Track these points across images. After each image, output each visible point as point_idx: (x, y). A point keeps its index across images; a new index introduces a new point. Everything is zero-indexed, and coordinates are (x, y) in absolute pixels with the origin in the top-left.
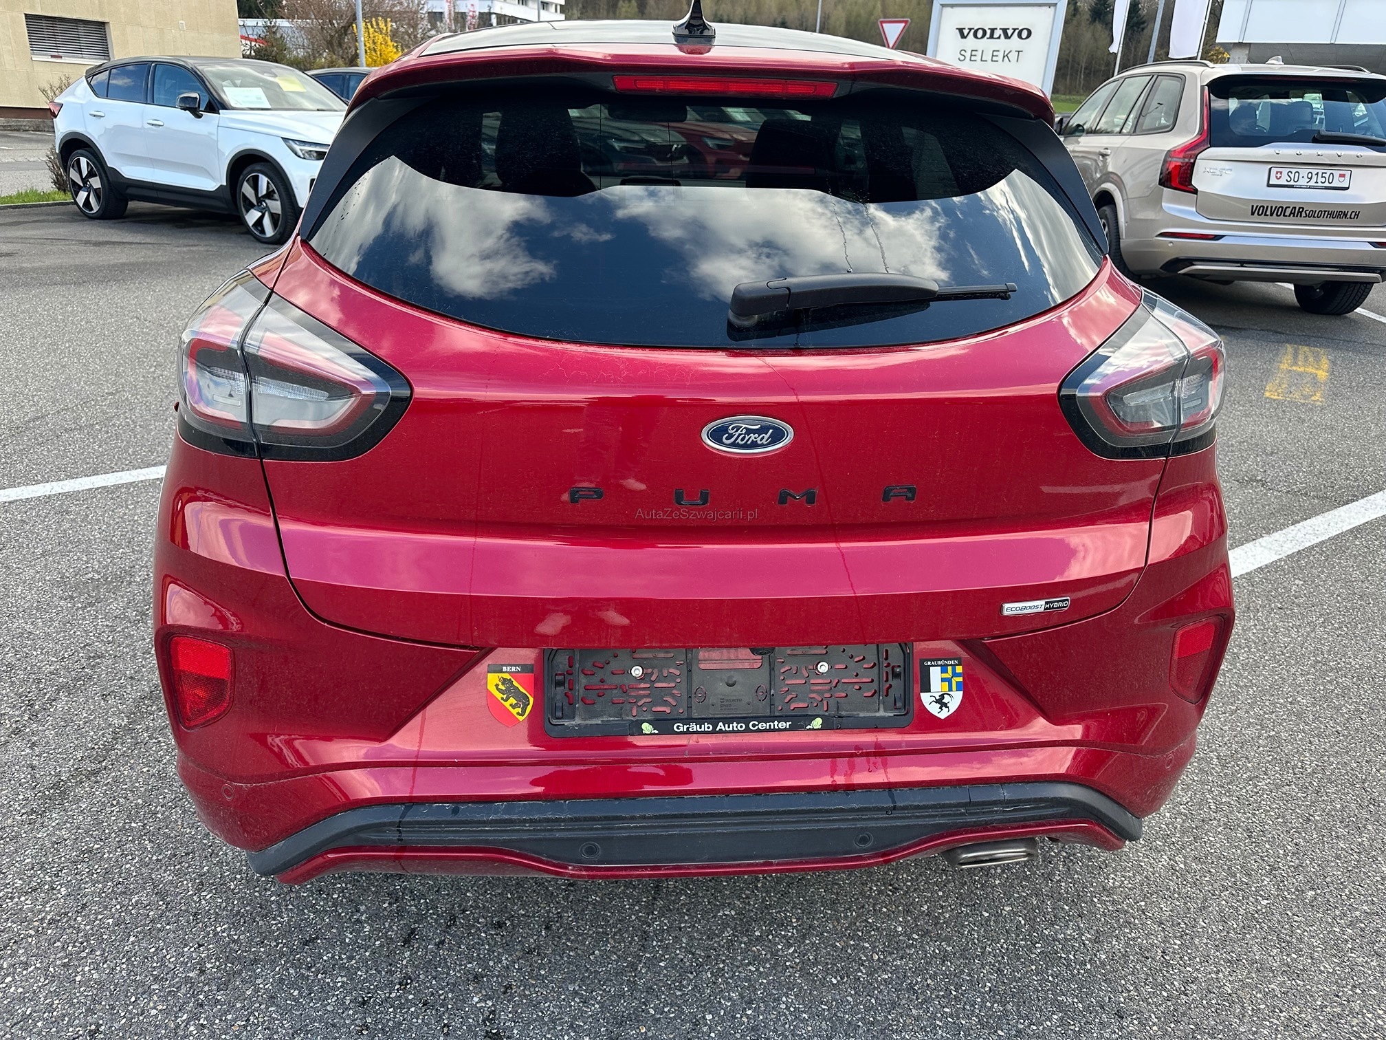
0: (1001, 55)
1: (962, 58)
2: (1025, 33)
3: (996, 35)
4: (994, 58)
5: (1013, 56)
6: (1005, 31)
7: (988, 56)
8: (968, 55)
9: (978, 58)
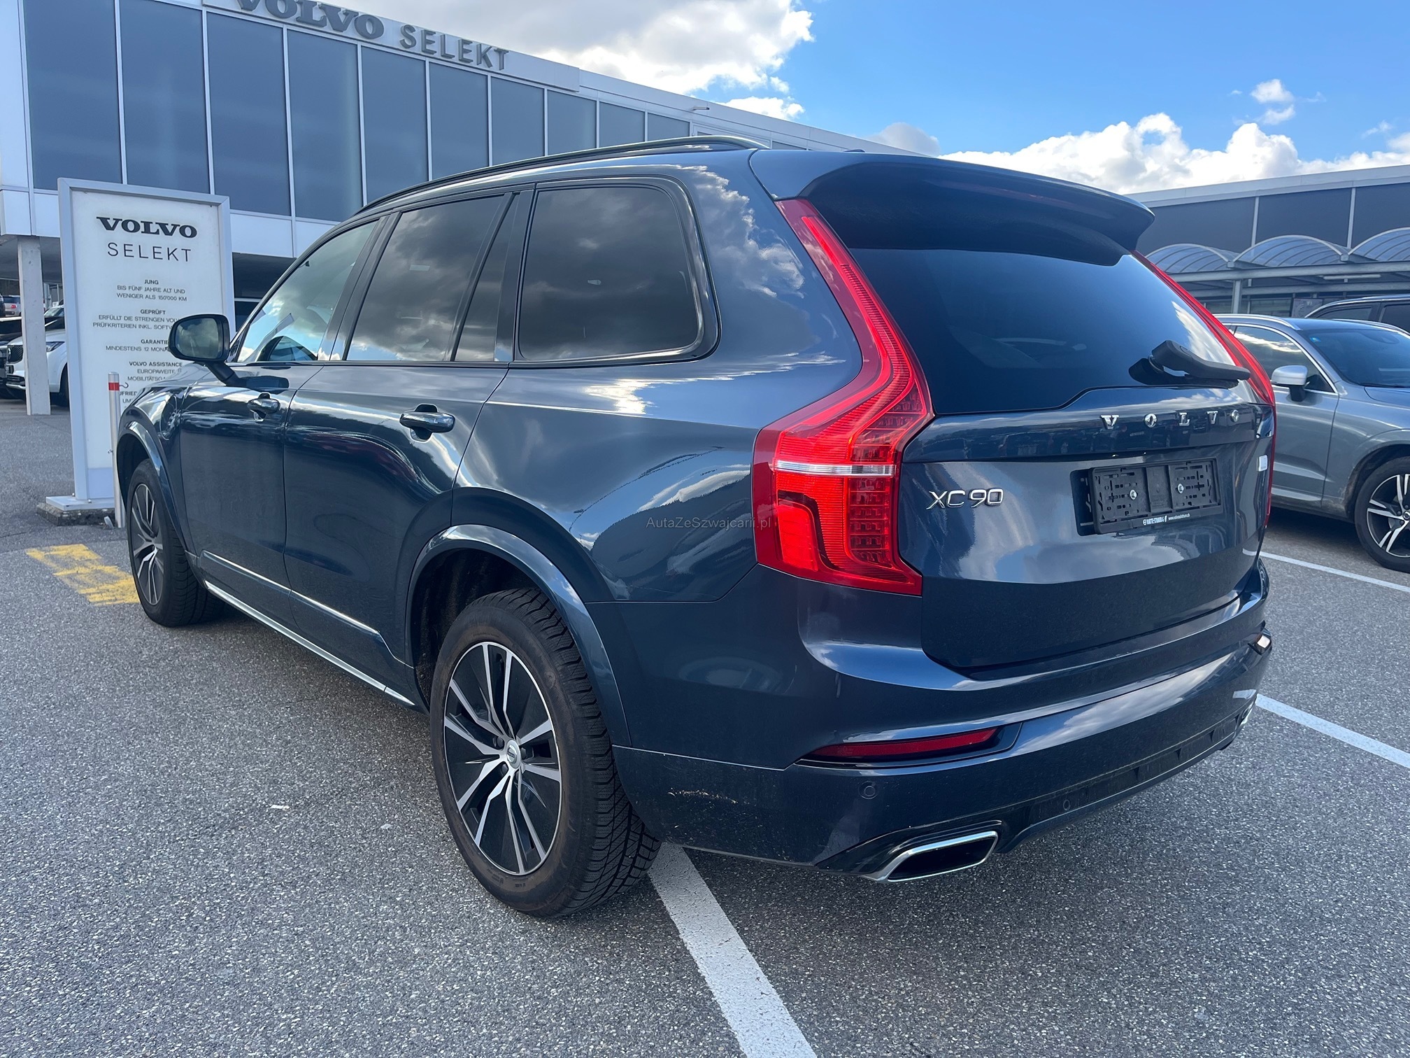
1: (113, 252)
7: (148, 252)
8: (120, 249)
9: (135, 253)
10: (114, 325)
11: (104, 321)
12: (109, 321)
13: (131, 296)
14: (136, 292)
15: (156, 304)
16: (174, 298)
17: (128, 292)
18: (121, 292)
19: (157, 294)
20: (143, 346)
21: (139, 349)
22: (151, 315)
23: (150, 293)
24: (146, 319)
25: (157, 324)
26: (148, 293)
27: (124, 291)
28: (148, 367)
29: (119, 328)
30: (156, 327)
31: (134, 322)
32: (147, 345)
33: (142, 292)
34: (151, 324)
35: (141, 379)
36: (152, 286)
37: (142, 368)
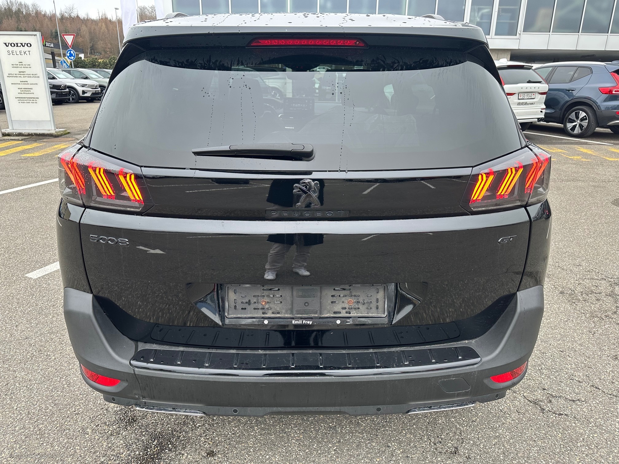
1: (9, 54)
3: (19, 46)
4: (21, 54)
5: (27, 53)
6: (22, 44)
7: (18, 53)
8: (11, 52)
9: (15, 53)
10: (12, 77)
11: (10, 75)
12: (11, 75)
13: (15, 67)
14: (17, 66)
15: (22, 70)
16: (27, 67)
17: (15, 66)
18: (13, 66)
19: (22, 66)
20: (21, 83)
21: (20, 84)
22: (22, 73)
23: (21, 66)
24: (20, 74)
25: (24, 76)
26: (20, 66)
27: (14, 66)
28: (23, 90)
29: (14, 78)
30: (24, 77)
31: (17, 76)
32: (22, 83)
33: (18, 66)
34: (22, 76)
35: (21, 93)
36: (21, 64)
37: (21, 90)
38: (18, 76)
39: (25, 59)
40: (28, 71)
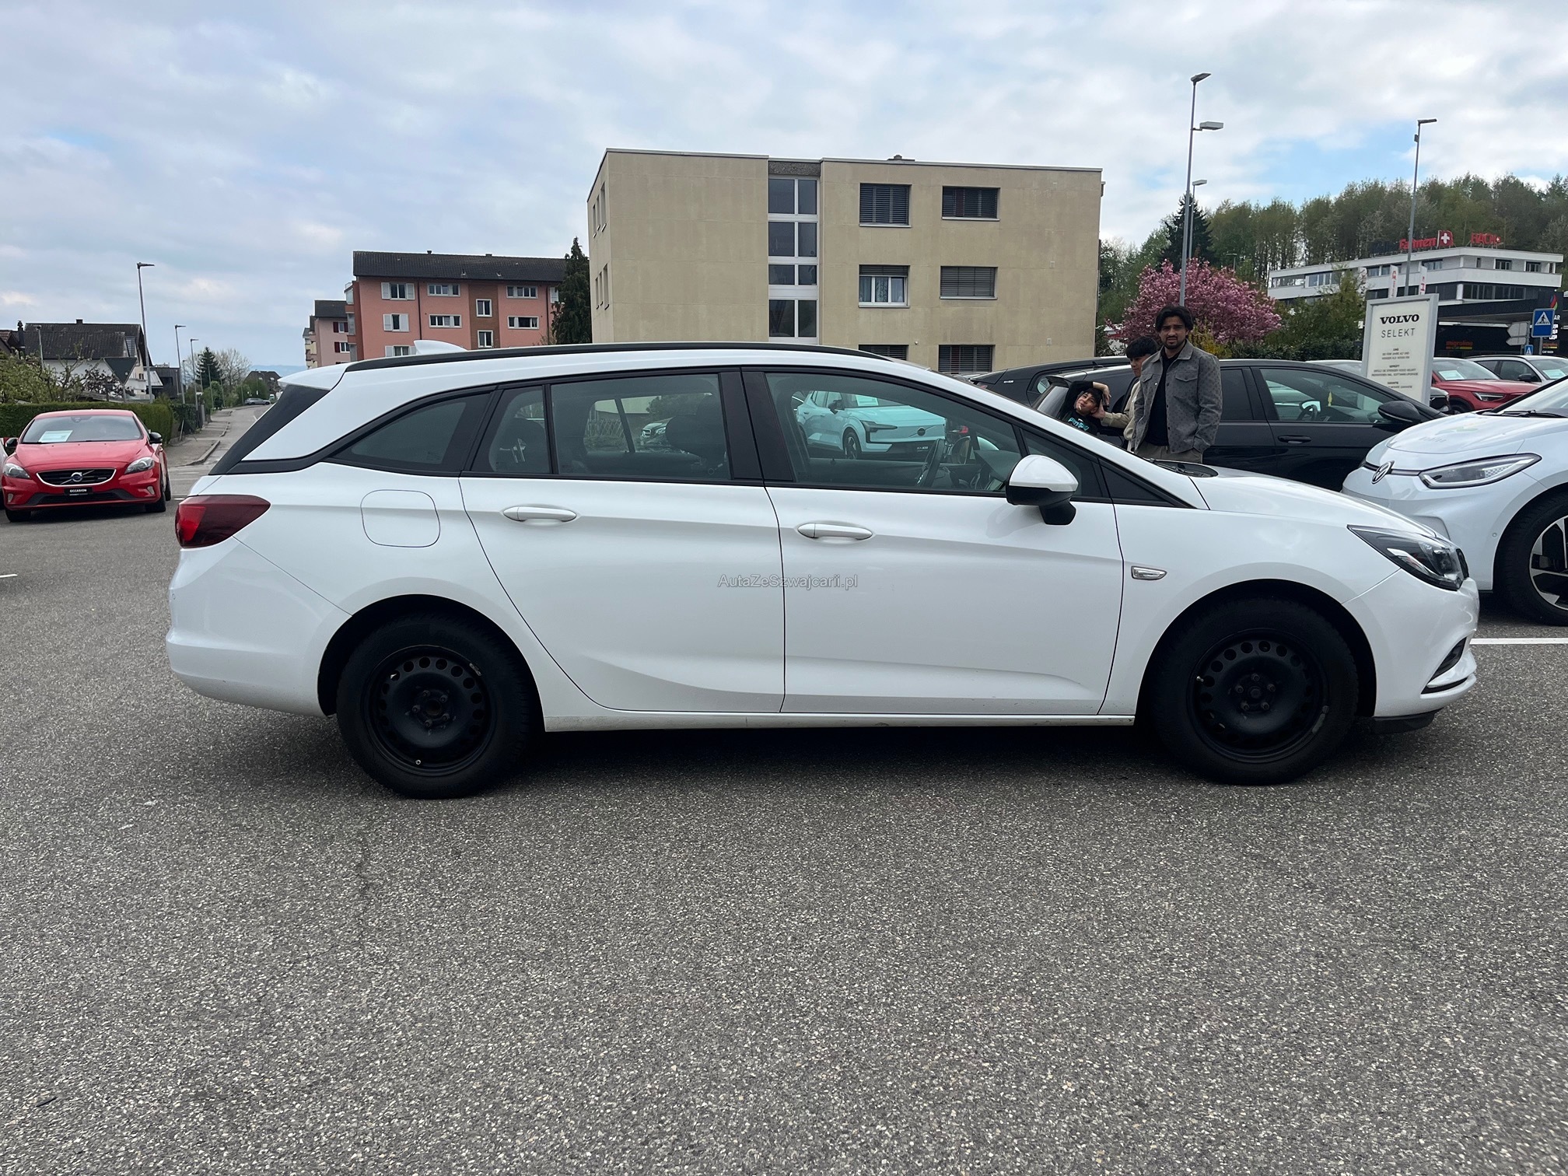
0: (1403, 332)
2: (1415, 318)
4: (1400, 334)
5: (1410, 332)
6: (1405, 317)
38: (1386, 373)
39: (1403, 343)
40: (1404, 364)
